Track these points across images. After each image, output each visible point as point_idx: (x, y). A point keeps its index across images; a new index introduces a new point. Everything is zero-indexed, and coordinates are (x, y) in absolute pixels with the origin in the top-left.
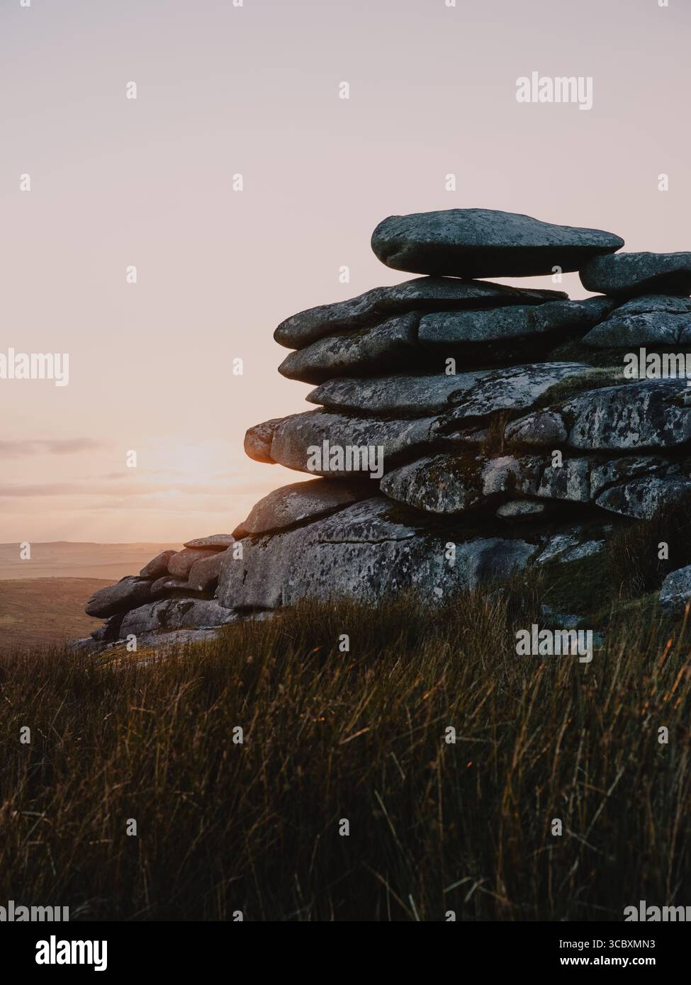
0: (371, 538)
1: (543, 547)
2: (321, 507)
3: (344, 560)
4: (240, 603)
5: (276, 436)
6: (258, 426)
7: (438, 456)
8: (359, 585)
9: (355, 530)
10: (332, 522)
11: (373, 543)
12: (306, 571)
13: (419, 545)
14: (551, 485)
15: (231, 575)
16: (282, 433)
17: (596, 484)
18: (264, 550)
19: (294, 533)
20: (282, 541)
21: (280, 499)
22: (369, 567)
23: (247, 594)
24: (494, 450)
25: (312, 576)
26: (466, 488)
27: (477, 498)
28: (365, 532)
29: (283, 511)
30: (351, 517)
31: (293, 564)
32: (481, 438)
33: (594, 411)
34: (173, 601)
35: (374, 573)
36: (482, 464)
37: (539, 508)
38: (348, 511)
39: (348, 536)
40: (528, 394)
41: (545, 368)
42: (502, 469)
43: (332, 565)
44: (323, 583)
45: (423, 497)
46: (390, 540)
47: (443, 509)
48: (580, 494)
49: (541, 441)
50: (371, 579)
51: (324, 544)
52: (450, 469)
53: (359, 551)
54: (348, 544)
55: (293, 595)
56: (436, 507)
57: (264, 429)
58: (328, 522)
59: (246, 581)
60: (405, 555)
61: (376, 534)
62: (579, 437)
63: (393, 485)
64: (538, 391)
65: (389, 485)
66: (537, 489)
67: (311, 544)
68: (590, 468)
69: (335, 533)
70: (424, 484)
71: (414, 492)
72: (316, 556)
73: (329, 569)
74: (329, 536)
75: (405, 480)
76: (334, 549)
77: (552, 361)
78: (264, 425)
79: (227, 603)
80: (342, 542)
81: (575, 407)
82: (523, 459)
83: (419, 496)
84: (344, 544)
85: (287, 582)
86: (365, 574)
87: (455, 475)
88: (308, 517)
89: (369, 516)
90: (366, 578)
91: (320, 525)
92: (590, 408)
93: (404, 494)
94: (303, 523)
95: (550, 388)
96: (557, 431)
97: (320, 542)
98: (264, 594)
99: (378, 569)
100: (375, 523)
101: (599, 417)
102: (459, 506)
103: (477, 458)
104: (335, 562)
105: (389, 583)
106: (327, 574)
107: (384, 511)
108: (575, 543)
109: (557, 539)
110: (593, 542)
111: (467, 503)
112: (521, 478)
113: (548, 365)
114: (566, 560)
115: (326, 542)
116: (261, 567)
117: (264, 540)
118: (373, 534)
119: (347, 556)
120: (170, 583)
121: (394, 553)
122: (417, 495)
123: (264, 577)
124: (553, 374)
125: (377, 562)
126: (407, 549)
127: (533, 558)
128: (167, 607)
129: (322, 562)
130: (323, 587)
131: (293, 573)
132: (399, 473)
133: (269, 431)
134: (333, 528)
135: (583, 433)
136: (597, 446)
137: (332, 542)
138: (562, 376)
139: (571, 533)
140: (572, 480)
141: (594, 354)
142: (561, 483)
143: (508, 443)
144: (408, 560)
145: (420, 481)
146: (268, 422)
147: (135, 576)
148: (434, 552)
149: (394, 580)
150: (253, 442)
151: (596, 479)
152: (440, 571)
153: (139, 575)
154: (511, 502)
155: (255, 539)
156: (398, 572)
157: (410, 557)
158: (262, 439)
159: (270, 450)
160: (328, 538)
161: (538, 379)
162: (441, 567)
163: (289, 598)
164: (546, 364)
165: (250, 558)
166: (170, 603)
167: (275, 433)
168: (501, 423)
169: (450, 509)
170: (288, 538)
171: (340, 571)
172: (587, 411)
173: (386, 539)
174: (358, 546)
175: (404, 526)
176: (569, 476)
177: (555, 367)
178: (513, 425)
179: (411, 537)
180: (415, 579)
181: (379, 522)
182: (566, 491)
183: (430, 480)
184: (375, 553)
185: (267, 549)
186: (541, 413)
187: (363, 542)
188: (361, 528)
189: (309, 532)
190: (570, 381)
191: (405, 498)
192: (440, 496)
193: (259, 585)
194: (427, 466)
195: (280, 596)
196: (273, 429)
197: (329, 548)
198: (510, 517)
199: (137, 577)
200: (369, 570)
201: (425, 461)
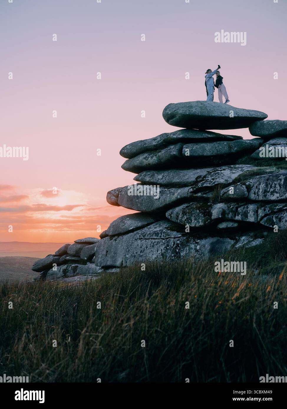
0: (162, 237)
1: (237, 241)
2: (140, 224)
3: (151, 246)
4: (105, 264)
5: (120, 195)
6: (112, 190)
7: (191, 203)
8: (157, 257)
9: (156, 234)
10: (145, 230)
11: (163, 239)
12: (134, 251)
13: (184, 240)
14: (241, 215)
15: (101, 253)
16: (123, 193)
17: (261, 215)
18: (115, 242)
19: (128, 235)
20: (123, 238)
21: (122, 221)
22: (162, 249)
23: (108, 261)
24: (216, 200)
25: (137, 253)
26: (204, 216)
27: (209, 221)
28: (160, 235)
29: (124, 226)
30: (153, 228)
31: (128, 248)
32: (210, 195)
33: (260, 184)
34: (69, 265)
35: (164, 252)
36: (211, 206)
37: (236, 225)
38: (152, 226)
39: (152, 236)
40: (230, 177)
41: (236, 167)
42: (220, 208)
43: (145, 248)
44: (141, 256)
45: (185, 220)
46: (171, 238)
47: (194, 225)
48: (253, 219)
49: (237, 197)
50: (162, 255)
51: (142, 240)
52: (197, 208)
53: (157, 243)
54: (152, 240)
55: (128, 261)
56: (191, 224)
57: (115, 191)
58: (143, 230)
59: (107, 255)
60: (178, 245)
61: (165, 235)
62: (253, 195)
63: (172, 215)
64: (234, 176)
65: (170, 215)
66: (235, 217)
67: (136, 240)
68: (258, 208)
69: (146, 235)
70: (186, 215)
71: (181, 218)
72: (138, 245)
73: (144, 250)
74: (144, 236)
75: (178, 213)
76: (146, 242)
77: (239, 164)
78: (115, 190)
79: (99, 265)
80: (150, 239)
81: (251, 183)
82: (229, 204)
83: (184, 220)
84: (151, 240)
85: (125, 255)
86: (160, 252)
87: (200, 211)
88: (135, 228)
89: (161, 228)
90: (160, 254)
91: (139, 232)
92: (258, 183)
93: (177, 219)
94: (132, 231)
95: (239, 175)
96: (244, 192)
97: (140, 239)
98: (115, 261)
99: (166, 250)
100: (164, 231)
101: (262, 187)
102: (201, 224)
103: (209, 204)
104: (147, 247)
105: (171, 256)
106: (143, 252)
107: (167, 226)
108: (251, 240)
109: (243, 238)
110: (259, 239)
111: (205, 222)
112: (228, 212)
113: (237, 166)
114: (248, 247)
115: (142, 239)
116: (114, 249)
117: (115, 238)
118: (164, 236)
119: (152, 245)
120: (68, 258)
121: (173, 244)
122: (183, 219)
123: (115, 253)
124: (240, 169)
125: (165, 247)
126: (178, 242)
127: (233, 246)
128: (67, 268)
129: (141, 247)
130: (142, 257)
131: (128, 251)
132: (175, 210)
133: (117, 192)
134: (145, 233)
135: (255, 193)
136: (261, 199)
137: (145, 239)
138: (244, 170)
139: (249, 235)
140: (250, 213)
141: (257, 162)
142: (246, 215)
143: (222, 197)
144: (179, 247)
145: (184, 213)
146: (117, 189)
147: (53, 254)
148: (190, 243)
149: (173, 255)
150: (110, 197)
151: (261, 213)
152: (193, 251)
153: (54, 254)
154: (223, 222)
155: (111, 237)
156: (174, 251)
157: (180, 245)
158: (114, 196)
159: (118, 200)
160: (143, 237)
161: (234, 171)
162: (193, 249)
163: (126, 262)
164: (237, 165)
165: (109, 245)
166: (68, 266)
167: (120, 193)
168: (219, 189)
169: (197, 225)
170: (126, 237)
171: (149, 251)
172: (256, 185)
173: (169, 238)
174: (157, 240)
175: (177, 232)
176: (249, 212)
177: (241, 166)
178: (224, 190)
179: (180, 237)
180: (182, 254)
181: (166, 230)
182: (247, 218)
183: (188, 213)
184: (164, 244)
185: (116, 242)
186: (237, 185)
187: (159, 239)
188: (158, 233)
189: (135, 235)
190: (248, 172)
191: (178, 220)
192: (193, 219)
193: (113, 257)
194: (187, 207)
195: (122, 261)
196: (119, 192)
197: (144, 241)
198: (223, 229)
199: (54, 255)
200: (162, 251)
201: (186, 205)
